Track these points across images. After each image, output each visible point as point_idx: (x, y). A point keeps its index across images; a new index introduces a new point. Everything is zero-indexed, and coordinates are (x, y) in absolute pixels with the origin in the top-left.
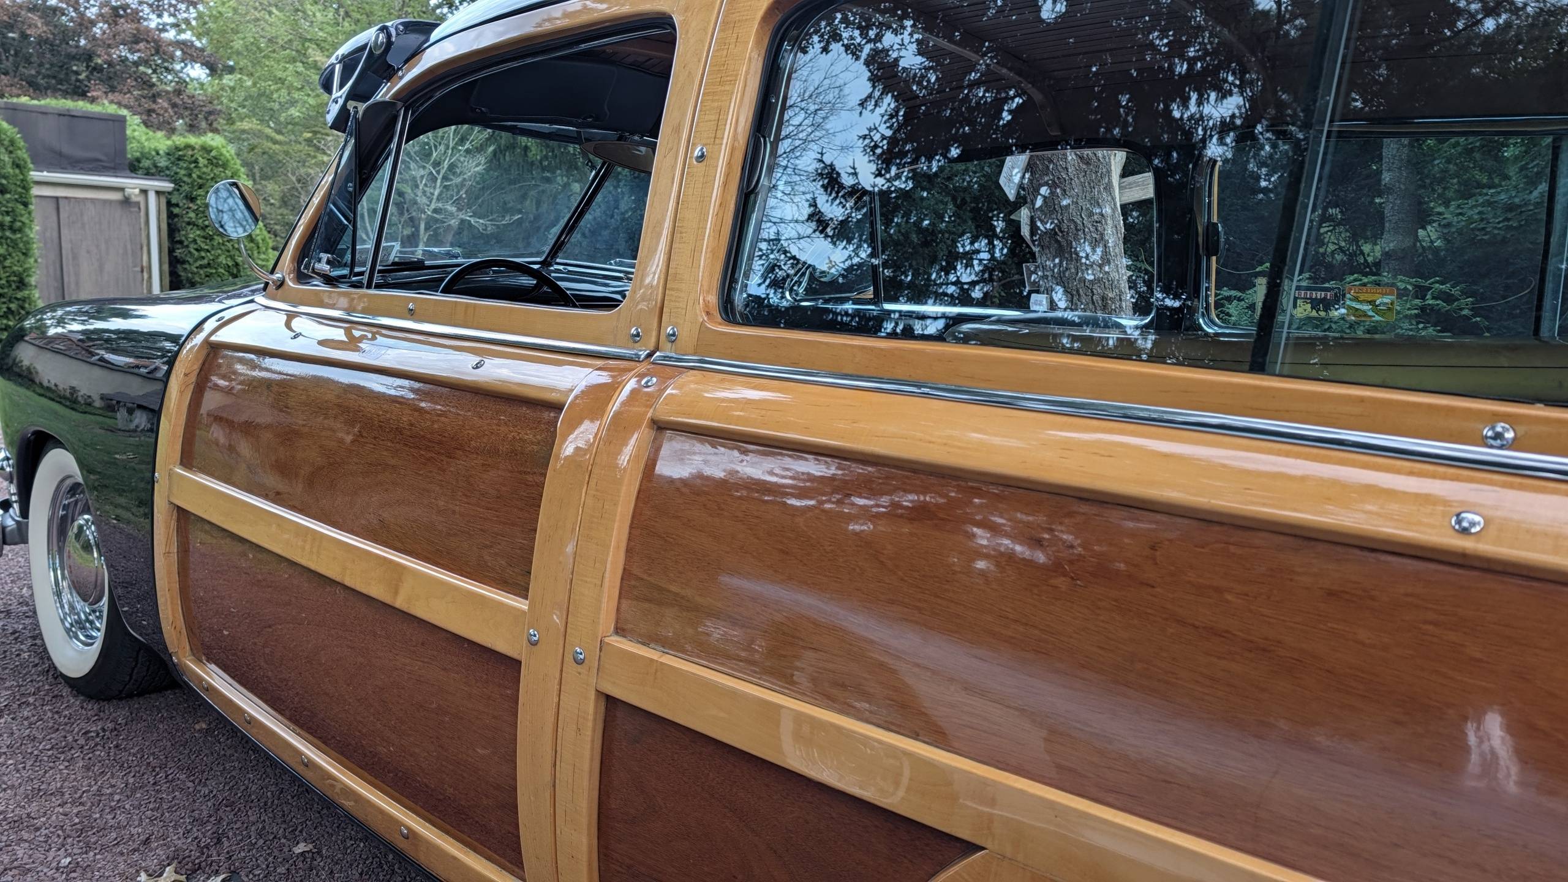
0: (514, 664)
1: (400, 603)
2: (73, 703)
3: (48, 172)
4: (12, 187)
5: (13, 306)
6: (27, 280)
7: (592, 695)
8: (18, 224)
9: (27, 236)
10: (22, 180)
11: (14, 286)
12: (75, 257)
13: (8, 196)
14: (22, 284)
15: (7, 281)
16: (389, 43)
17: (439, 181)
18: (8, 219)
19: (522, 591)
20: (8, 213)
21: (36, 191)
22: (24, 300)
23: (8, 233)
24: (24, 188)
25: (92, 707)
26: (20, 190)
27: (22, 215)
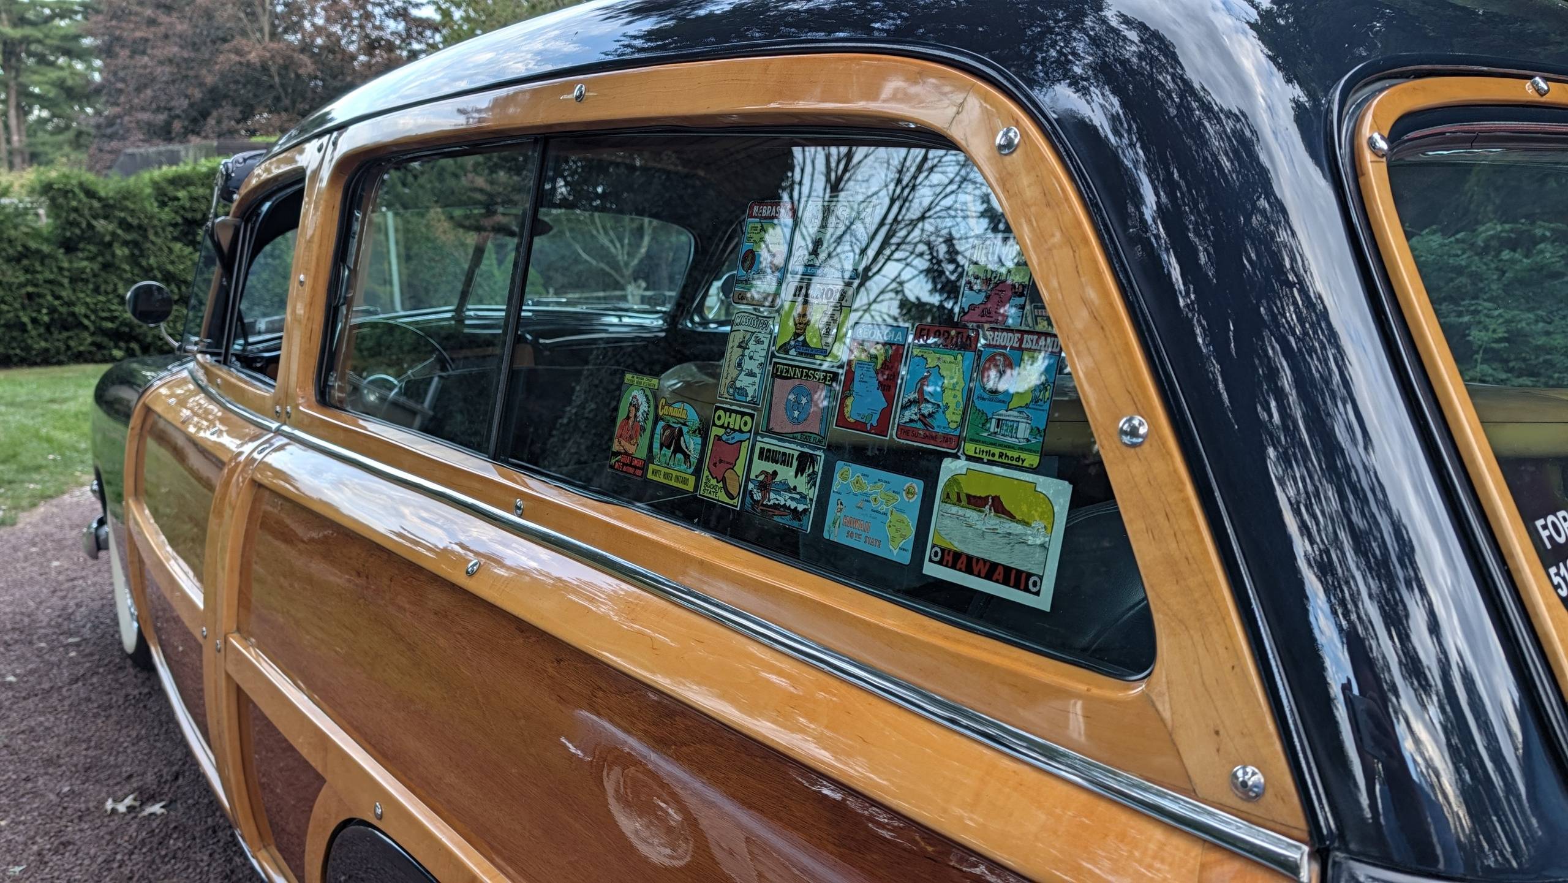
0: (199, 648)
2: (129, 671)
7: (225, 677)
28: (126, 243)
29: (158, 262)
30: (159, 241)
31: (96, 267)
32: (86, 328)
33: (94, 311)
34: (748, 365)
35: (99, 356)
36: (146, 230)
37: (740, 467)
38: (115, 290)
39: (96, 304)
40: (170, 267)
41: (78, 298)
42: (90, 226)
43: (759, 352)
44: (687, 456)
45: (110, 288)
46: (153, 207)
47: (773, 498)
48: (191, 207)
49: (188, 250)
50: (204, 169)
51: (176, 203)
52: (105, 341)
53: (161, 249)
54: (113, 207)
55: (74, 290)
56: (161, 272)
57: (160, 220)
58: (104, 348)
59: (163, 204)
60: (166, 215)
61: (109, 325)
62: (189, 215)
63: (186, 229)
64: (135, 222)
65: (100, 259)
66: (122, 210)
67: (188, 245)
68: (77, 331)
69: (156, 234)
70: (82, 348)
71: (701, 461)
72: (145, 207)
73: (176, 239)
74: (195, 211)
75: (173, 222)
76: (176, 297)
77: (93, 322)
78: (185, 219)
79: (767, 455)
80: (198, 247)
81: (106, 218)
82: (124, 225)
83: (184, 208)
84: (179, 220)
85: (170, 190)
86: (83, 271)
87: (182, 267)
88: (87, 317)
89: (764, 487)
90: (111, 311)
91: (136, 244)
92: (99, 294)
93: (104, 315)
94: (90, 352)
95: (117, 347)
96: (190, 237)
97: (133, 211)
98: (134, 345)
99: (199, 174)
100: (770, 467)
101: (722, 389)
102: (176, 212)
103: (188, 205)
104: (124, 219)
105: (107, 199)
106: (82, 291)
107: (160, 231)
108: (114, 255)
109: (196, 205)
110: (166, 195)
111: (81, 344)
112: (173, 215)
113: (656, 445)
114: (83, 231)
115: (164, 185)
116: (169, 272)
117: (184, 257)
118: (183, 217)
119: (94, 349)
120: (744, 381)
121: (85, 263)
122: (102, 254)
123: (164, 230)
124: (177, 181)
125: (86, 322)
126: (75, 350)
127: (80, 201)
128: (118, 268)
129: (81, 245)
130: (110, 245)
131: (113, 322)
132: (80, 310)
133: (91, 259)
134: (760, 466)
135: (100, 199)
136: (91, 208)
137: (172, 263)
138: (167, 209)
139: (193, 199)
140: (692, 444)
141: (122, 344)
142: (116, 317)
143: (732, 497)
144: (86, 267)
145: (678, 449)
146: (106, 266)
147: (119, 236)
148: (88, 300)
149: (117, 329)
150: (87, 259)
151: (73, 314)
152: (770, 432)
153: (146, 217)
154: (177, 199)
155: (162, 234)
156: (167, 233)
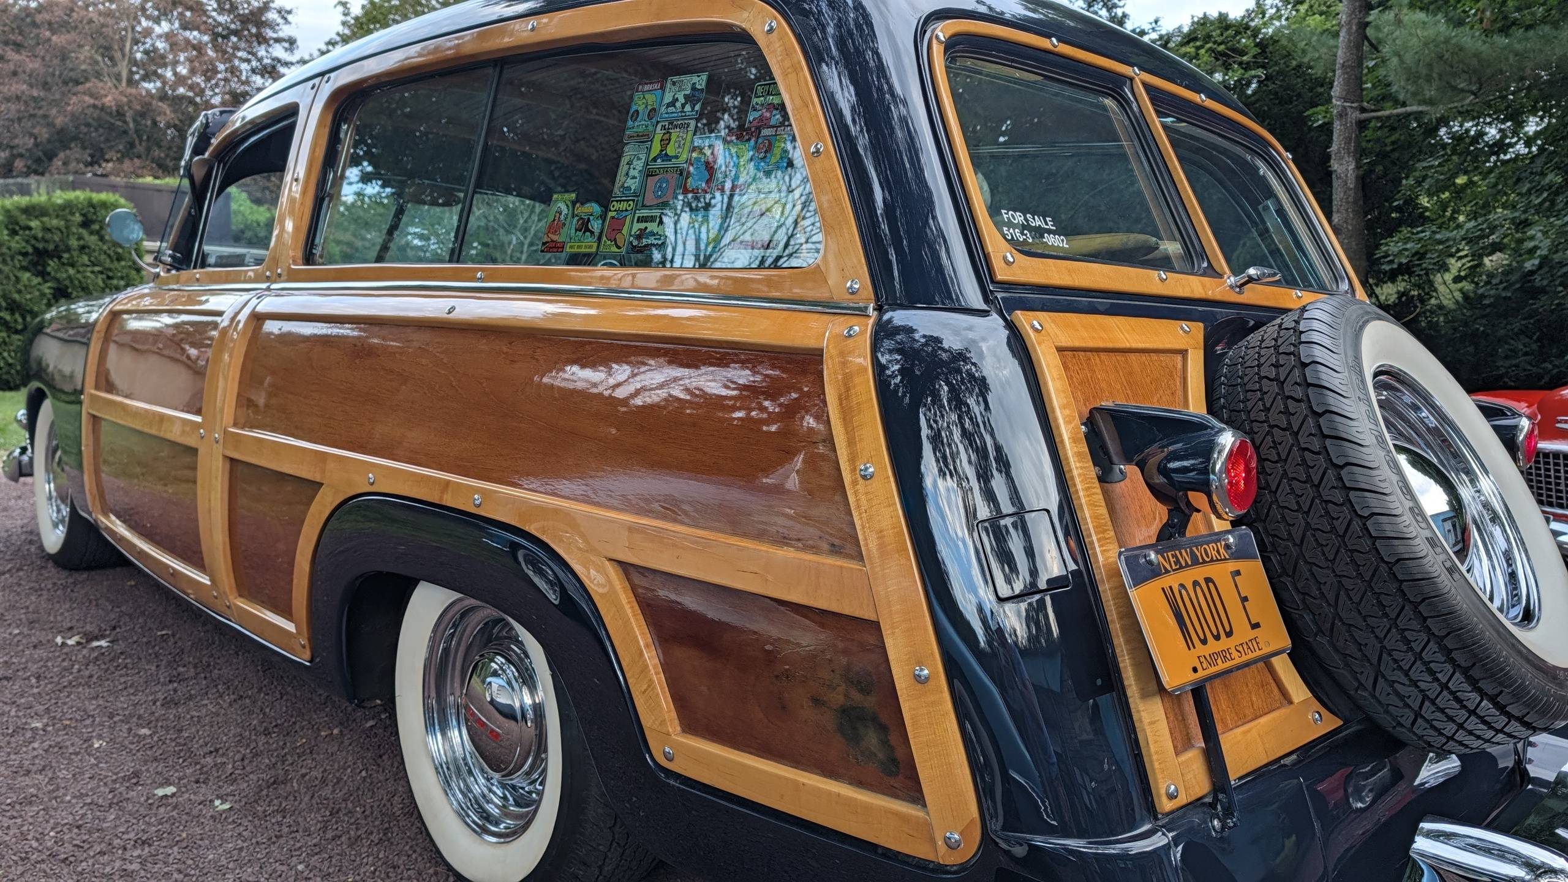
0: (193, 451)
1: (162, 434)
2: (52, 570)
7: (221, 458)
13: (123, 263)
16: (207, 123)
17: (526, 246)
19: (198, 412)
25: (65, 573)
34: (632, 173)
37: (625, 231)
40: (16, 296)
43: (639, 165)
44: (592, 233)
47: (644, 242)
48: (43, 238)
49: (36, 280)
50: (59, 201)
51: (27, 232)
53: (8, 277)
57: (9, 248)
59: (14, 233)
60: (16, 243)
62: (40, 246)
63: (35, 259)
67: (37, 276)
71: (601, 233)
73: (25, 269)
74: (46, 241)
75: (24, 251)
78: (36, 249)
79: (641, 220)
80: (47, 278)
83: (36, 238)
84: (30, 250)
85: (23, 219)
87: (28, 296)
89: (639, 237)
96: (40, 268)
99: (54, 205)
100: (642, 225)
101: (616, 190)
102: (27, 242)
103: (40, 235)
107: (8, 259)
109: (48, 236)
110: (17, 224)
112: (24, 244)
113: (573, 231)
115: (17, 213)
116: (14, 301)
117: (32, 287)
118: (33, 246)
120: (629, 182)
123: (12, 258)
124: (30, 211)
134: (637, 226)
137: (19, 292)
138: (17, 238)
139: (46, 229)
140: (596, 225)
143: (619, 247)
145: (587, 230)
152: (644, 206)
154: (30, 228)
155: (10, 262)
156: (16, 262)
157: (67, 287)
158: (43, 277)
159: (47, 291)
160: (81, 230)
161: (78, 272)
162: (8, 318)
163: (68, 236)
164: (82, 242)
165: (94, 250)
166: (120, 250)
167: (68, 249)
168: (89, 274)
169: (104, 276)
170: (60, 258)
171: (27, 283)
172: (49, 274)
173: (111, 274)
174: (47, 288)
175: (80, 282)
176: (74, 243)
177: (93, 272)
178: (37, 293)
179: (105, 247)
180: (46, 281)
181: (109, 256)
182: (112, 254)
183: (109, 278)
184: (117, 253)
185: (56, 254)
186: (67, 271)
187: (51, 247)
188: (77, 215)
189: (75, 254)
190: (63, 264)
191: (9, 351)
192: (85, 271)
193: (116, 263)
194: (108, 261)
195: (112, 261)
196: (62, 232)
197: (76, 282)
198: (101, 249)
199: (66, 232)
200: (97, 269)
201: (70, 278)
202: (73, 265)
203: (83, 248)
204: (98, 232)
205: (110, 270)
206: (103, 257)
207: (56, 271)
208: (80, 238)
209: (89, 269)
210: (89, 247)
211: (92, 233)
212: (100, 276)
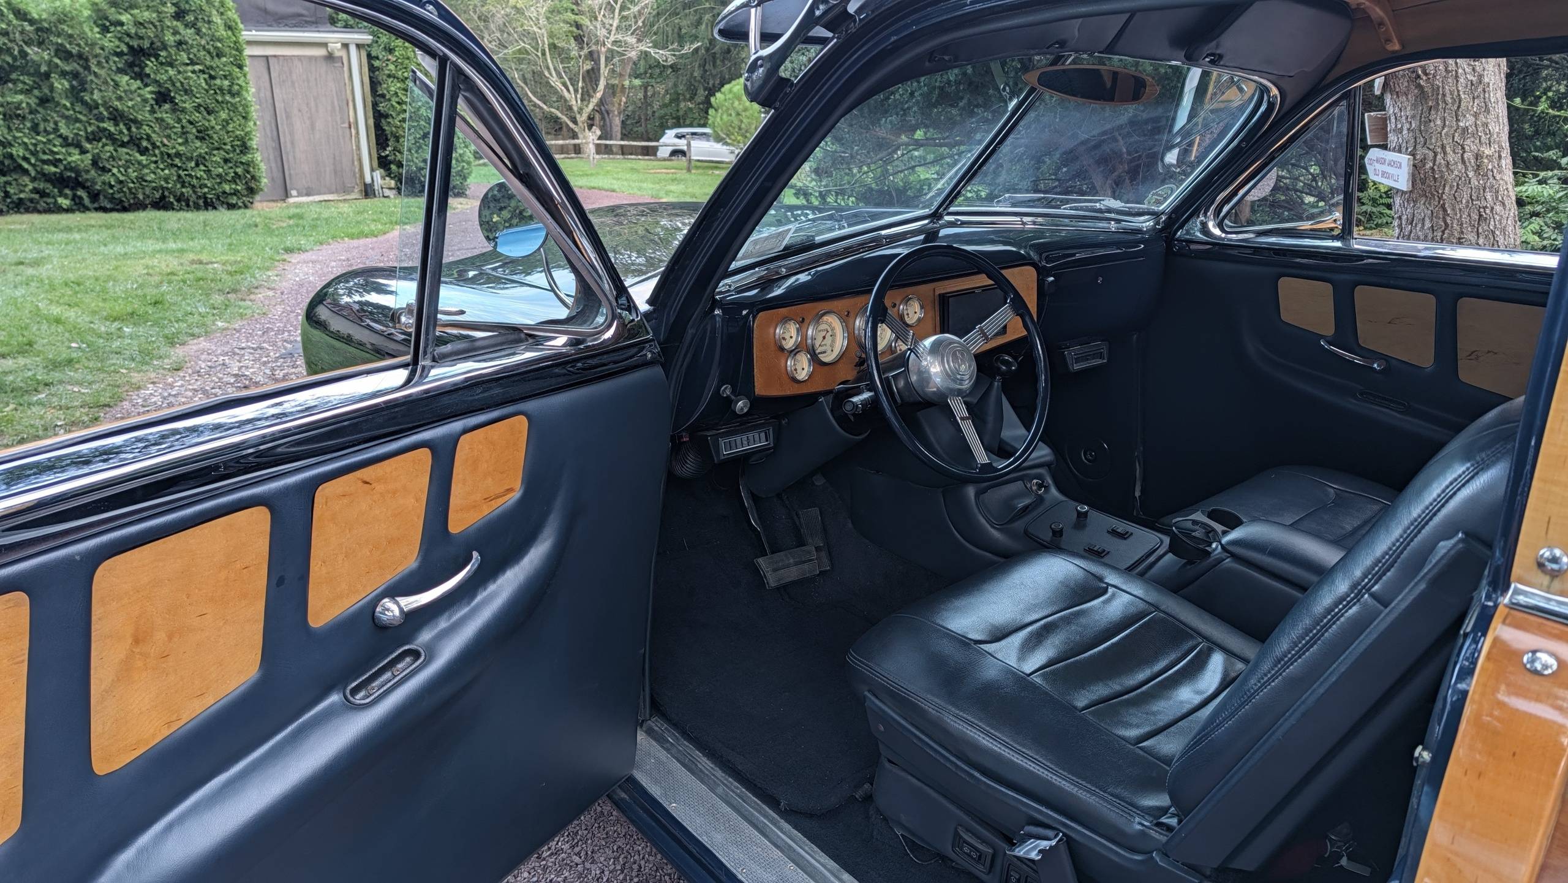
3: (256, 31)
4: (227, 50)
5: (239, 170)
6: (249, 144)
8: (236, 88)
9: (245, 99)
10: (235, 43)
11: (238, 151)
12: (288, 117)
13: (224, 59)
14: (245, 148)
15: (232, 146)
18: (226, 83)
20: (225, 77)
21: (248, 51)
22: (248, 164)
23: (228, 98)
24: (237, 50)
26: (234, 52)
27: (238, 78)
28: (63, 74)
29: (103, 97)
30: (102, 72)
31: (33, 101)
32: (26, 172)
33: (34, 153)
35: (42, 205)
36: (87, 60)
38: (56, 130)
39: (35, 145)
41: (15, 138)
42: (24, 54)
45: (50, 127)
46: (93, 33)
48: (136, 34)
49: (135, 84)
51: (119, 28)
52: (48, 188)
53: (106, 83)
54: (48, 31)
55: (9, 129)
56: (107, 109)
57: (102, 49)
58: (48, 195)
59: (105, 30)
60: (109, 42)
61: (53, 169)
62: (135, 43)
63: (131, 59)
64: (75, 50)
65: (36, 92)
66: (59, 35)
67: (136, 79)
68: (15, 176)
69: (99, 64)
70: (22, 196)
72: (84, 33)
73: (120, 71)
74: (141, 38)
75: (118, 50)
76: (126, 139)
77: (33, 165)
78: (130, 47)
81: (40, 44)
82: (63, 53)
83: (128, 35)
84: (125, 49)
86: (18, 106)
87: (130, 104)
88: (25, 159)
90: (53, 153)
91: (75, 75)
92: (38, 134)
93: (45, 157)
94: (31, 200)
95: (62, 194)
96: (136, 69)
97: (71, 36)
98: (81, 193)
102: (120, 39)
103: (133, 31)
104: (61, 45)
105: (41, 20)
106: (18, 130)
107: (103, 61)
108: (52, 88)
109: (142, 31)
110: (106, 19)
111: (21, 191)
112: (117, 43)
114: (15, 59)
116: (116, 110)
117: (132, 92)
118: (127, 44)
119: (37, 196)
121: (20, 97)
122: (39, 87)
123: (107, 60)
125: (26, 165)
126: (15, 197)
127: (9, 23)
128: (58, 104)
129: (14, 76)
130: (47, 76)
131: (56, 166)
132: (18, 151)
133: (27, 92)
135: (32, 22)
136: (22, 32)
137: (120, 98)
138: (109, 35)
139: (139, 24)
141: (68, 191)
142: (60, 160)
144: (21, 102)
146: (44, 101)
147: (57, 66)
148: (26, 140)
149: (61, 173)
150: (21, 92)
151: (11, 156)
153: (86, 44)
154: (122, 24)
155: (105, 65)
156: (111, 63)
157: (170, 91)
158: (142, 81)
159: (149, 96)
160: (175, 23)
161: (179, 72)
162: (112, 129)
163: (162, 31)
164: (178, 37)
165: (192, 46)
166: (219, 45)
167: (165, 47)
168: (190, 74)
169: (206, 76)
170: (157, 56)
171: (127, 88)
172: (148, 76)
173: (213, 73)
174: (148, 92)
175: (182, 83)
176: (170, 39)
177: (193, 72)
178: (139, 99)
179: (203, 42)
180: (146, 85)
181: (209, 52)
182: (212, 50)
183: (212, 77)
184: (216, 48)
185: (152, 52)
186: (167, 71)
187: (146, 44)
188: (169, 5)
189: (173, 51)
190: (162, 64)
191: (118, 167)
192: (186, 72)
193: (216, 59)
194: (208, 58)
195: (212, 58)
196: (155, 27)
197: (178, 85)
198: (199, 45)
199: (159, 25)
200: (197, 67)
201: (170, 79)
202: (171, 65)
203: (180, 43)
204: (193, 25)
205: (212, 68)
206: (203, 53)
207: (156, 72)
208: (176, 33)
209: (190, 68)
210: (186, 43)
211: (186, 26)
212: (202, 76)
